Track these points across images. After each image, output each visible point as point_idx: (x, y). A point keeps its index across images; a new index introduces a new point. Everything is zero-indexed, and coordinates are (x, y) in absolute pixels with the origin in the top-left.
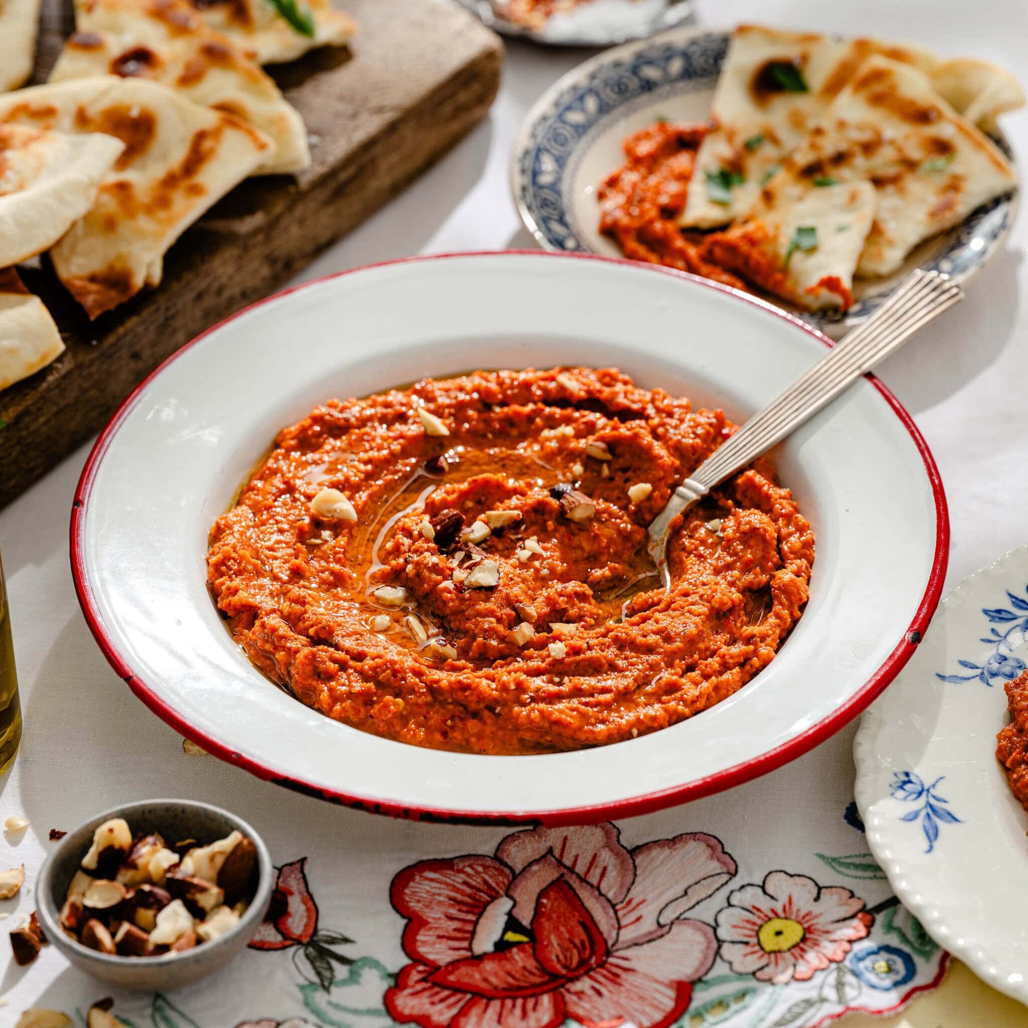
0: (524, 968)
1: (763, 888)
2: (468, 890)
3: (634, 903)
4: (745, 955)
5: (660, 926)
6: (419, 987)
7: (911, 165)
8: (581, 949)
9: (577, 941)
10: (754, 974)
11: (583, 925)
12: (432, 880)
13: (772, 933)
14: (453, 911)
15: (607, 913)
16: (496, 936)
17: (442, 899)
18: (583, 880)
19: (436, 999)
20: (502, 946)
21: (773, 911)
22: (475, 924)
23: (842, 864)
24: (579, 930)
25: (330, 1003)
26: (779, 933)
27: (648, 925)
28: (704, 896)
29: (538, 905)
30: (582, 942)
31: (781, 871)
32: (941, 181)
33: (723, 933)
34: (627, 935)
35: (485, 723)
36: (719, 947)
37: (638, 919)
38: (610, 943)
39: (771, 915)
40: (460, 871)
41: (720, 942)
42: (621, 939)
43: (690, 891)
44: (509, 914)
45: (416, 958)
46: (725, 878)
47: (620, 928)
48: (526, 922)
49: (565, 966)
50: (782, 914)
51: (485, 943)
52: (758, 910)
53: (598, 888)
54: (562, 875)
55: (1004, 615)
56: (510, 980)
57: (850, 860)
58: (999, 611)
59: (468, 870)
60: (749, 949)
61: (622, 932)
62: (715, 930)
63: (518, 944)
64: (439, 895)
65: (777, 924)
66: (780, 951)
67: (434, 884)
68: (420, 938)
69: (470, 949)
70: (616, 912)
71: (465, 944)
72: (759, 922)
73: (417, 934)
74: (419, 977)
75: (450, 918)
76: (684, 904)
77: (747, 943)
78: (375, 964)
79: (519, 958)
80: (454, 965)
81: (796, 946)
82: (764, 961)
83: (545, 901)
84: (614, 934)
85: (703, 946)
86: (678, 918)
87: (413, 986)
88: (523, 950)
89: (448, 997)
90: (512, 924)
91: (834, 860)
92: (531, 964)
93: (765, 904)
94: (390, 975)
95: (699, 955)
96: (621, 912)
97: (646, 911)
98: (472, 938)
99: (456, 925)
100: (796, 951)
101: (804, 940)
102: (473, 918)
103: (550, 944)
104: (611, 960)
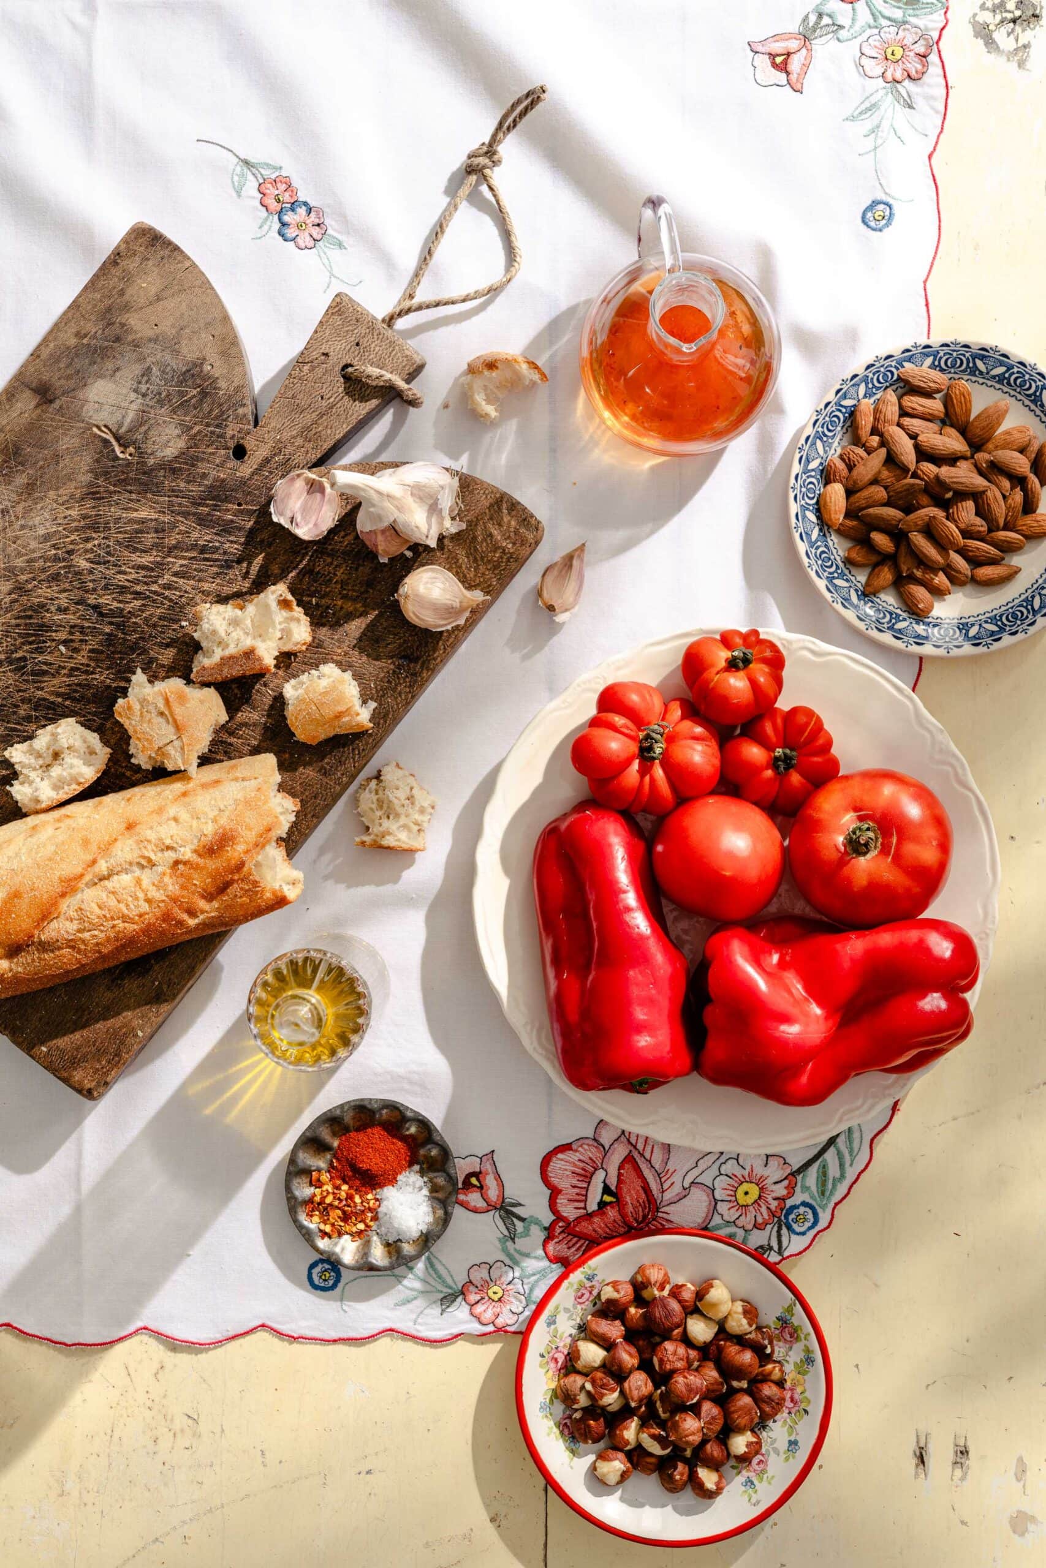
0: (615, 1221)
1: (737, 1160)
2: (581, 1165)
3: (670, 1172)
4: (729, 1209)
5: (685, 1189)
6: (561, 1238)
8: (644, 1208)
9: (641, 1201)
10: (734, 1222)
11: (643, 1188)
12: (562, 1160)
13: (743, 1195)
14: (575, 1181)
15: (656, 1180)
16: (598, 1199)
17: (568, 1173)
18: (642, 1155)
19: (571, 1244)
20: (602, 1205)
21: (743, 1176)
22: (587, 1189)
24: (641, 1192)
25: (515, 1250)
26: (746, 1193)
27: (677, 1189)
28: (706, 1167)
29: (619, 1175)
30: (644, 1202)
33: (718, 1194)
34: (668, 1196)
36: (716, 1204)
37: (672, 1184)
38: (658, 1202)
39: (743, 1180)
40: (576, 1151)
41: (716, 1201)
42: (664, 1199)
43: (699, 1163)
44: (604, 1182)
45: (559, 1217)
46: (717, 1154)
47: (663, 1192)
48: (613, 1188)
49: (635, 1219)
50: (748, 1180)
51: (593, 1206)
52: (736, 1176)
53: (650, 1161)
54: (631, 1151)
56: (608, 1230)
59: (580, 1149)
60: (731, 1205)
61: (664, 1194)
62: (713, 1191)
63: (611, 1203)
64: (566, 1170)
65: (745, 1187)
66: (747, 1206)
67: (563, 1163)
68: (558, 1201)
69: (585, 1208)
70: (660, 1178)
71: (582, 1205)
72: (736, 1185)
73: (556, 1198)
74: (561, 1229)
75: (574, 1187)
76: (695, 1172)
77: (730, 1201)
78: (537, 1222)
79: (612, 1213)
80: (579, 1219)
81: (756, 1201)
82: (739, 1213)
83: (622, 1171)
84: (660, 1195)
85: (706, 1204)
86: (693, 1183)
87: (557, 1237)
88: (613, 1207)
89: (576, 1243)
90: (606, 1190)
92: (618, 1218)
93: (738, 1172)
94: (545, 1229)
95: (705, 1210)
96: (663, 1180)
97: (677, 1178)
98: (585, 1201)
99: (577, 1190)
100: (756, 1206)
101: (760, 1197)
102: (585, 1185)
103: (627, 1202)
104: (660, 1214)
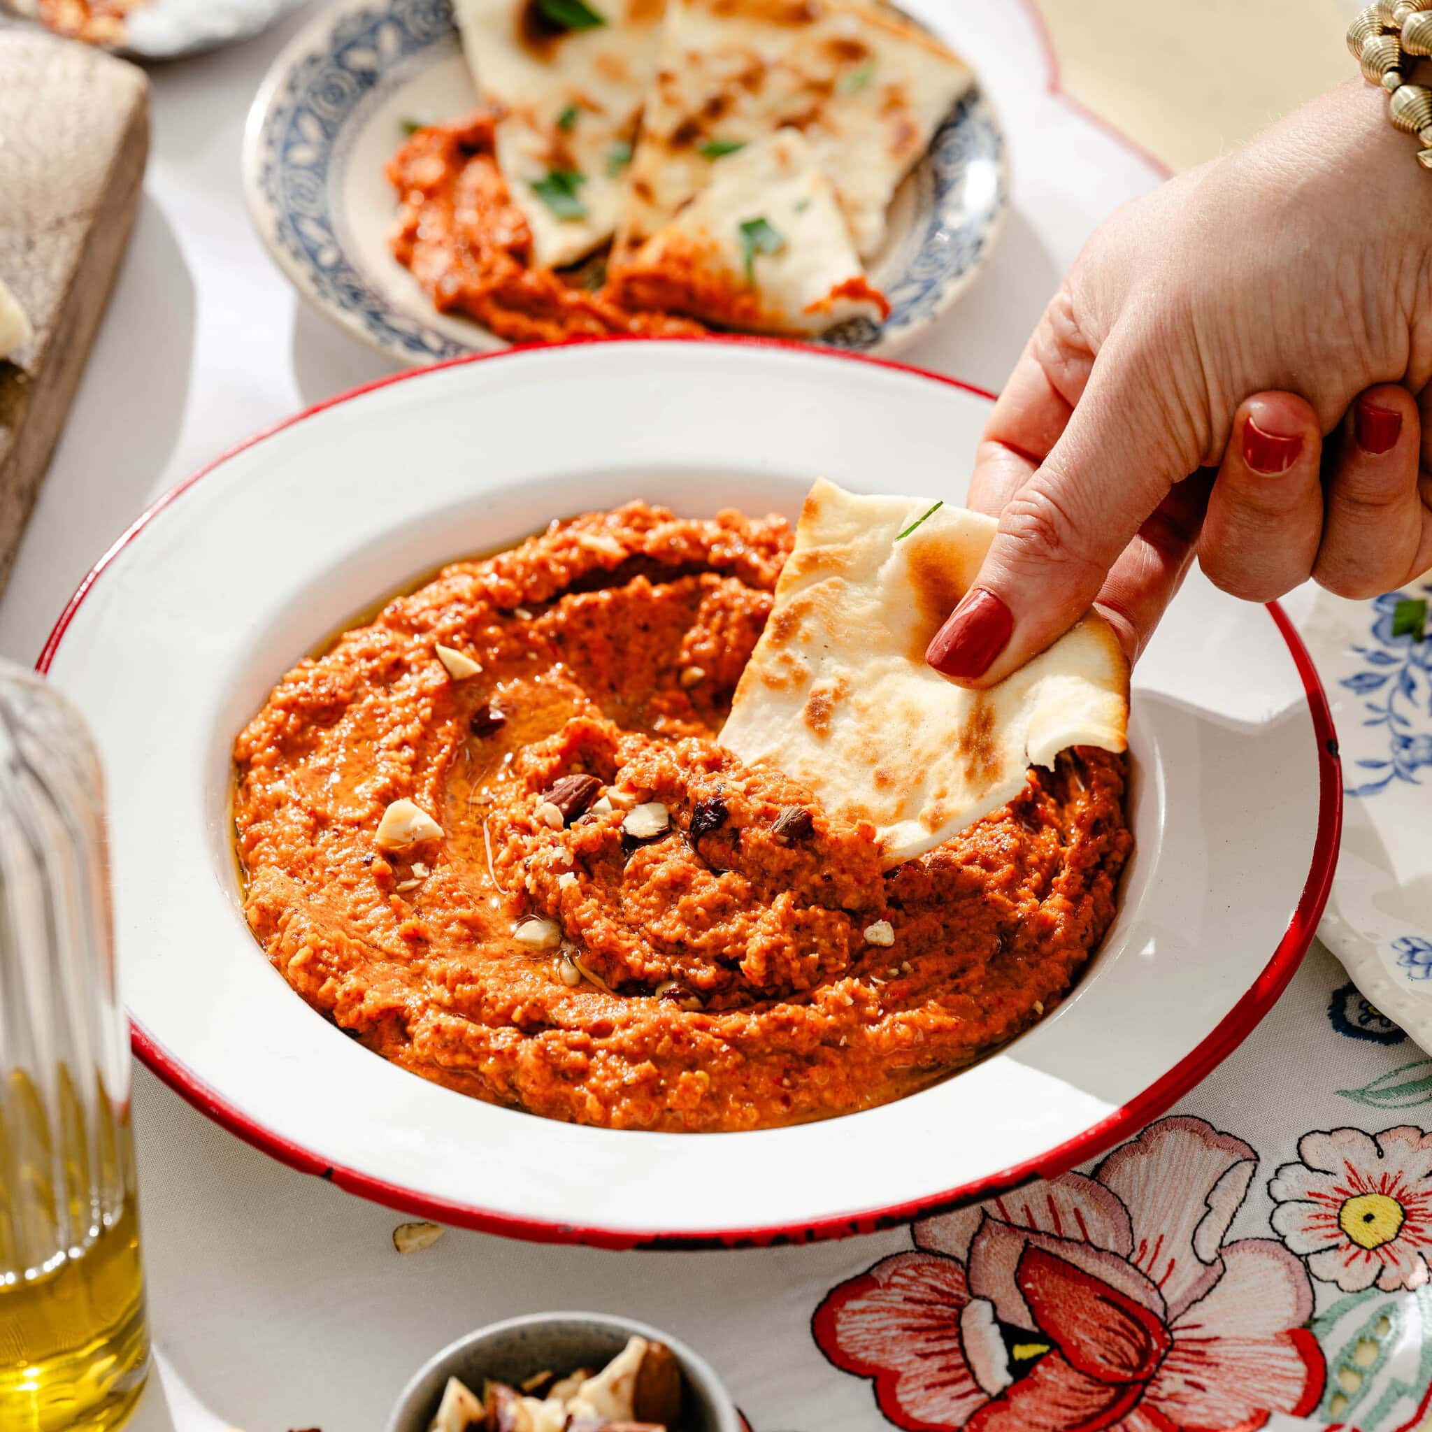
0: (1072, 1389)
1: (1303, 1162)
2: (920, 1309)
3: (1151, 1247)
4: (1347, 1264)
5: (1207, 1264)
7: (823, 89)
8: (1130, 1336)
9: (1112, 1324)
10: (1375, 1285)
11: (1104, 1299)
12: (863, 1312)
13: (1361, 1221)
14: (920, 1345)
15: (1126, 1273)
16: (1001, 1357)
17: (893, 1333)
18: (1060, 1239)
20: (1019, 1369)
21: (1339, 1190)
22: (962, 1350)
23: (1378, 1094)
24: (1104, 1308)
26: (1368, 1218)
27: (1191, 1269)
28: (1235, 1203)
29: (1027, 1297)
30: (1122, 1324)
31: (1313, 1132)
32: (874, 99)
33: (1299, 1243)
34: (1175, 1292)
35: (832, 1065)
36: (1307, 1265)
37: (1172, 1265)
38: (1159, 1312)
39: (1341, 1197)
40: (889, 1285)
41: (1304, 1259)
42: (1170, 1301)
43: (1213, 1201)
44: (996, 1320)
46: (1247, 1168)
47: (1158, 1287)
48: (1027, 1323)
49: (1123, 1366)
50: (1354, 1192)
51: (996, 1376)
52: (1319, 1195)
53: (1088, 1242)
54: (1027, 1242)
55: (1368, 681)
56: (1068, 1413)
57: (1382, 1086)
58: (1359, 677)
59: (896, 1279)
60: (1344, 1255)
61: (1164, 1290)
62: (1283, 1243)
63: (1038, 1358)
64: (885, 1328)
65: (1357, 1207)
66: (1387, 1242)
67: (869, 1317)
68: (901, 1398)
69: (979, 1389)
70: (1135, 1266)
71: (968, 1385)
72: (1333, 1212)
73: (894, 1395)
75: (925, 1356)
76: (1215, 1224)
77: (1336, 1247)
79: (1056, 1378)
80: (976, 1419)
81: (1401, 1227)
82: (1375, 1265)
83: (1029, 1285)
84: (1155, 1295)
85: (1283, 1272)
86: (1221, 1246)
88: (1049, 1364)
90: (1012, 1335)
91: (1363, 1092)
92: (1075, 1379)
93: (1322, 1185)
95: (1287, 1286)
96: (1143, 1266)
97: (1177, 1248)
98: (972, 1374)
99: (937, 1362)
100: (1407, 1233)
101: (1406, 1215)
102: (953, 1344)
103: (1081, 1343)
104: (1177, 1335)
